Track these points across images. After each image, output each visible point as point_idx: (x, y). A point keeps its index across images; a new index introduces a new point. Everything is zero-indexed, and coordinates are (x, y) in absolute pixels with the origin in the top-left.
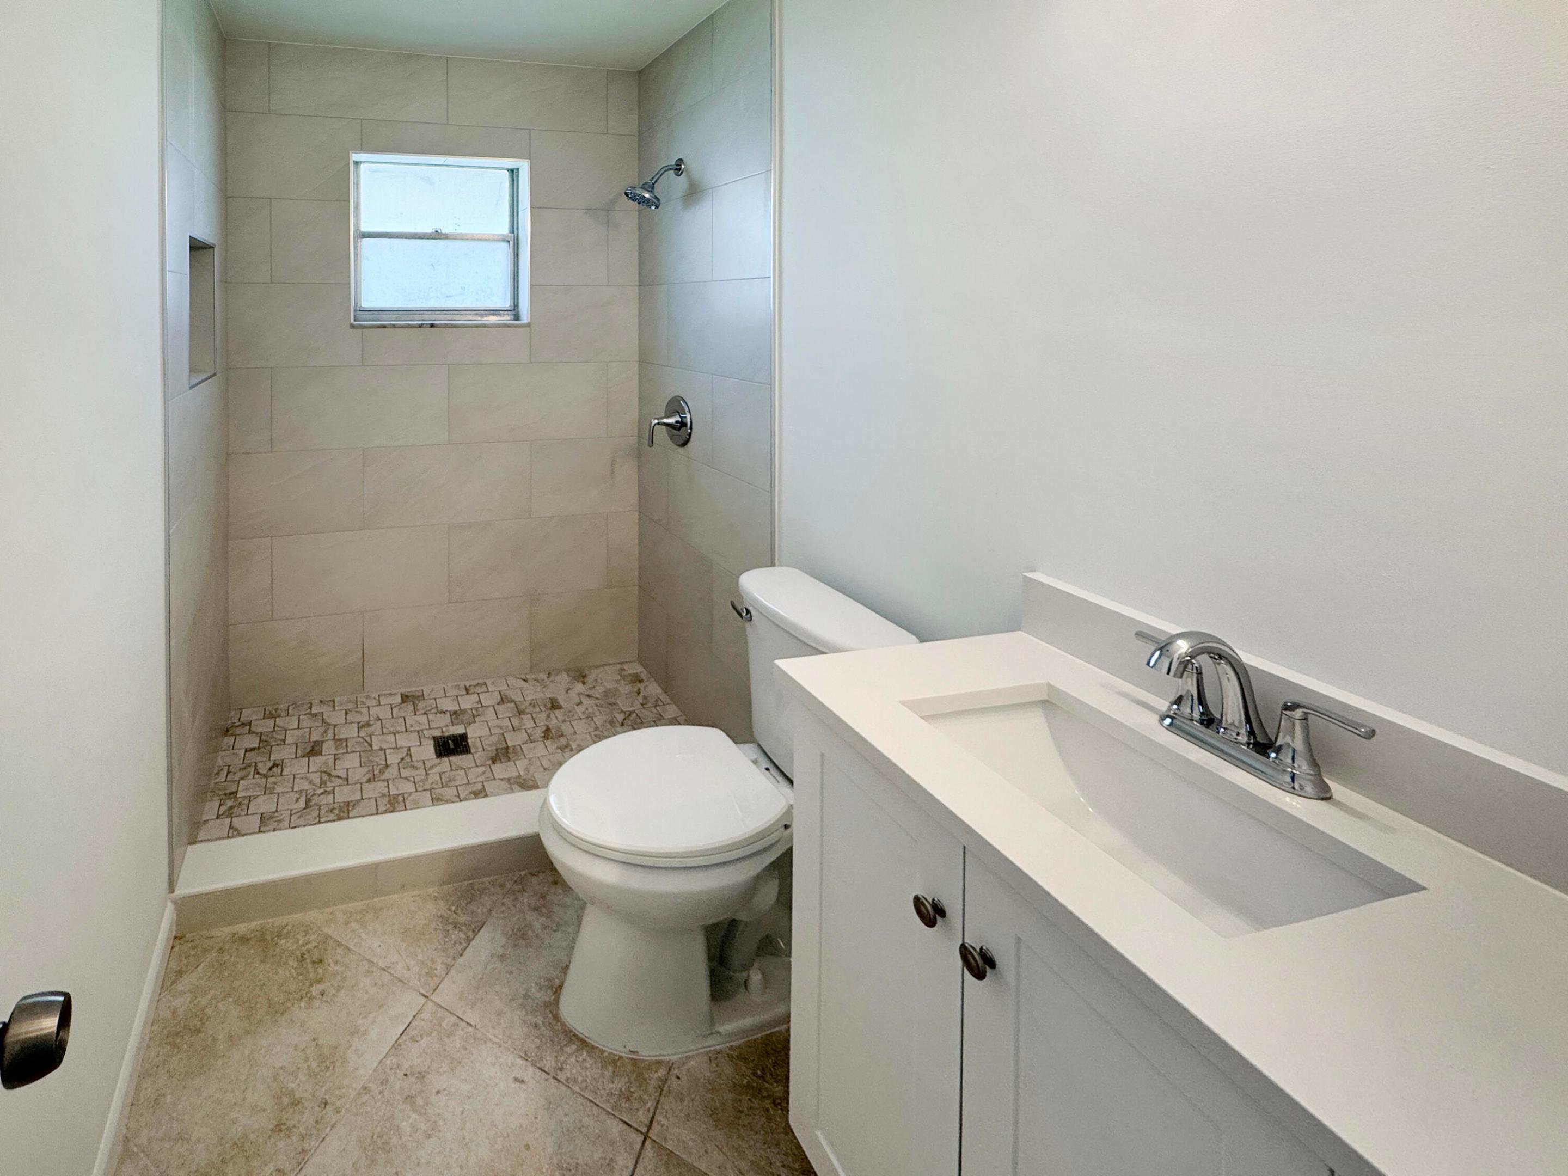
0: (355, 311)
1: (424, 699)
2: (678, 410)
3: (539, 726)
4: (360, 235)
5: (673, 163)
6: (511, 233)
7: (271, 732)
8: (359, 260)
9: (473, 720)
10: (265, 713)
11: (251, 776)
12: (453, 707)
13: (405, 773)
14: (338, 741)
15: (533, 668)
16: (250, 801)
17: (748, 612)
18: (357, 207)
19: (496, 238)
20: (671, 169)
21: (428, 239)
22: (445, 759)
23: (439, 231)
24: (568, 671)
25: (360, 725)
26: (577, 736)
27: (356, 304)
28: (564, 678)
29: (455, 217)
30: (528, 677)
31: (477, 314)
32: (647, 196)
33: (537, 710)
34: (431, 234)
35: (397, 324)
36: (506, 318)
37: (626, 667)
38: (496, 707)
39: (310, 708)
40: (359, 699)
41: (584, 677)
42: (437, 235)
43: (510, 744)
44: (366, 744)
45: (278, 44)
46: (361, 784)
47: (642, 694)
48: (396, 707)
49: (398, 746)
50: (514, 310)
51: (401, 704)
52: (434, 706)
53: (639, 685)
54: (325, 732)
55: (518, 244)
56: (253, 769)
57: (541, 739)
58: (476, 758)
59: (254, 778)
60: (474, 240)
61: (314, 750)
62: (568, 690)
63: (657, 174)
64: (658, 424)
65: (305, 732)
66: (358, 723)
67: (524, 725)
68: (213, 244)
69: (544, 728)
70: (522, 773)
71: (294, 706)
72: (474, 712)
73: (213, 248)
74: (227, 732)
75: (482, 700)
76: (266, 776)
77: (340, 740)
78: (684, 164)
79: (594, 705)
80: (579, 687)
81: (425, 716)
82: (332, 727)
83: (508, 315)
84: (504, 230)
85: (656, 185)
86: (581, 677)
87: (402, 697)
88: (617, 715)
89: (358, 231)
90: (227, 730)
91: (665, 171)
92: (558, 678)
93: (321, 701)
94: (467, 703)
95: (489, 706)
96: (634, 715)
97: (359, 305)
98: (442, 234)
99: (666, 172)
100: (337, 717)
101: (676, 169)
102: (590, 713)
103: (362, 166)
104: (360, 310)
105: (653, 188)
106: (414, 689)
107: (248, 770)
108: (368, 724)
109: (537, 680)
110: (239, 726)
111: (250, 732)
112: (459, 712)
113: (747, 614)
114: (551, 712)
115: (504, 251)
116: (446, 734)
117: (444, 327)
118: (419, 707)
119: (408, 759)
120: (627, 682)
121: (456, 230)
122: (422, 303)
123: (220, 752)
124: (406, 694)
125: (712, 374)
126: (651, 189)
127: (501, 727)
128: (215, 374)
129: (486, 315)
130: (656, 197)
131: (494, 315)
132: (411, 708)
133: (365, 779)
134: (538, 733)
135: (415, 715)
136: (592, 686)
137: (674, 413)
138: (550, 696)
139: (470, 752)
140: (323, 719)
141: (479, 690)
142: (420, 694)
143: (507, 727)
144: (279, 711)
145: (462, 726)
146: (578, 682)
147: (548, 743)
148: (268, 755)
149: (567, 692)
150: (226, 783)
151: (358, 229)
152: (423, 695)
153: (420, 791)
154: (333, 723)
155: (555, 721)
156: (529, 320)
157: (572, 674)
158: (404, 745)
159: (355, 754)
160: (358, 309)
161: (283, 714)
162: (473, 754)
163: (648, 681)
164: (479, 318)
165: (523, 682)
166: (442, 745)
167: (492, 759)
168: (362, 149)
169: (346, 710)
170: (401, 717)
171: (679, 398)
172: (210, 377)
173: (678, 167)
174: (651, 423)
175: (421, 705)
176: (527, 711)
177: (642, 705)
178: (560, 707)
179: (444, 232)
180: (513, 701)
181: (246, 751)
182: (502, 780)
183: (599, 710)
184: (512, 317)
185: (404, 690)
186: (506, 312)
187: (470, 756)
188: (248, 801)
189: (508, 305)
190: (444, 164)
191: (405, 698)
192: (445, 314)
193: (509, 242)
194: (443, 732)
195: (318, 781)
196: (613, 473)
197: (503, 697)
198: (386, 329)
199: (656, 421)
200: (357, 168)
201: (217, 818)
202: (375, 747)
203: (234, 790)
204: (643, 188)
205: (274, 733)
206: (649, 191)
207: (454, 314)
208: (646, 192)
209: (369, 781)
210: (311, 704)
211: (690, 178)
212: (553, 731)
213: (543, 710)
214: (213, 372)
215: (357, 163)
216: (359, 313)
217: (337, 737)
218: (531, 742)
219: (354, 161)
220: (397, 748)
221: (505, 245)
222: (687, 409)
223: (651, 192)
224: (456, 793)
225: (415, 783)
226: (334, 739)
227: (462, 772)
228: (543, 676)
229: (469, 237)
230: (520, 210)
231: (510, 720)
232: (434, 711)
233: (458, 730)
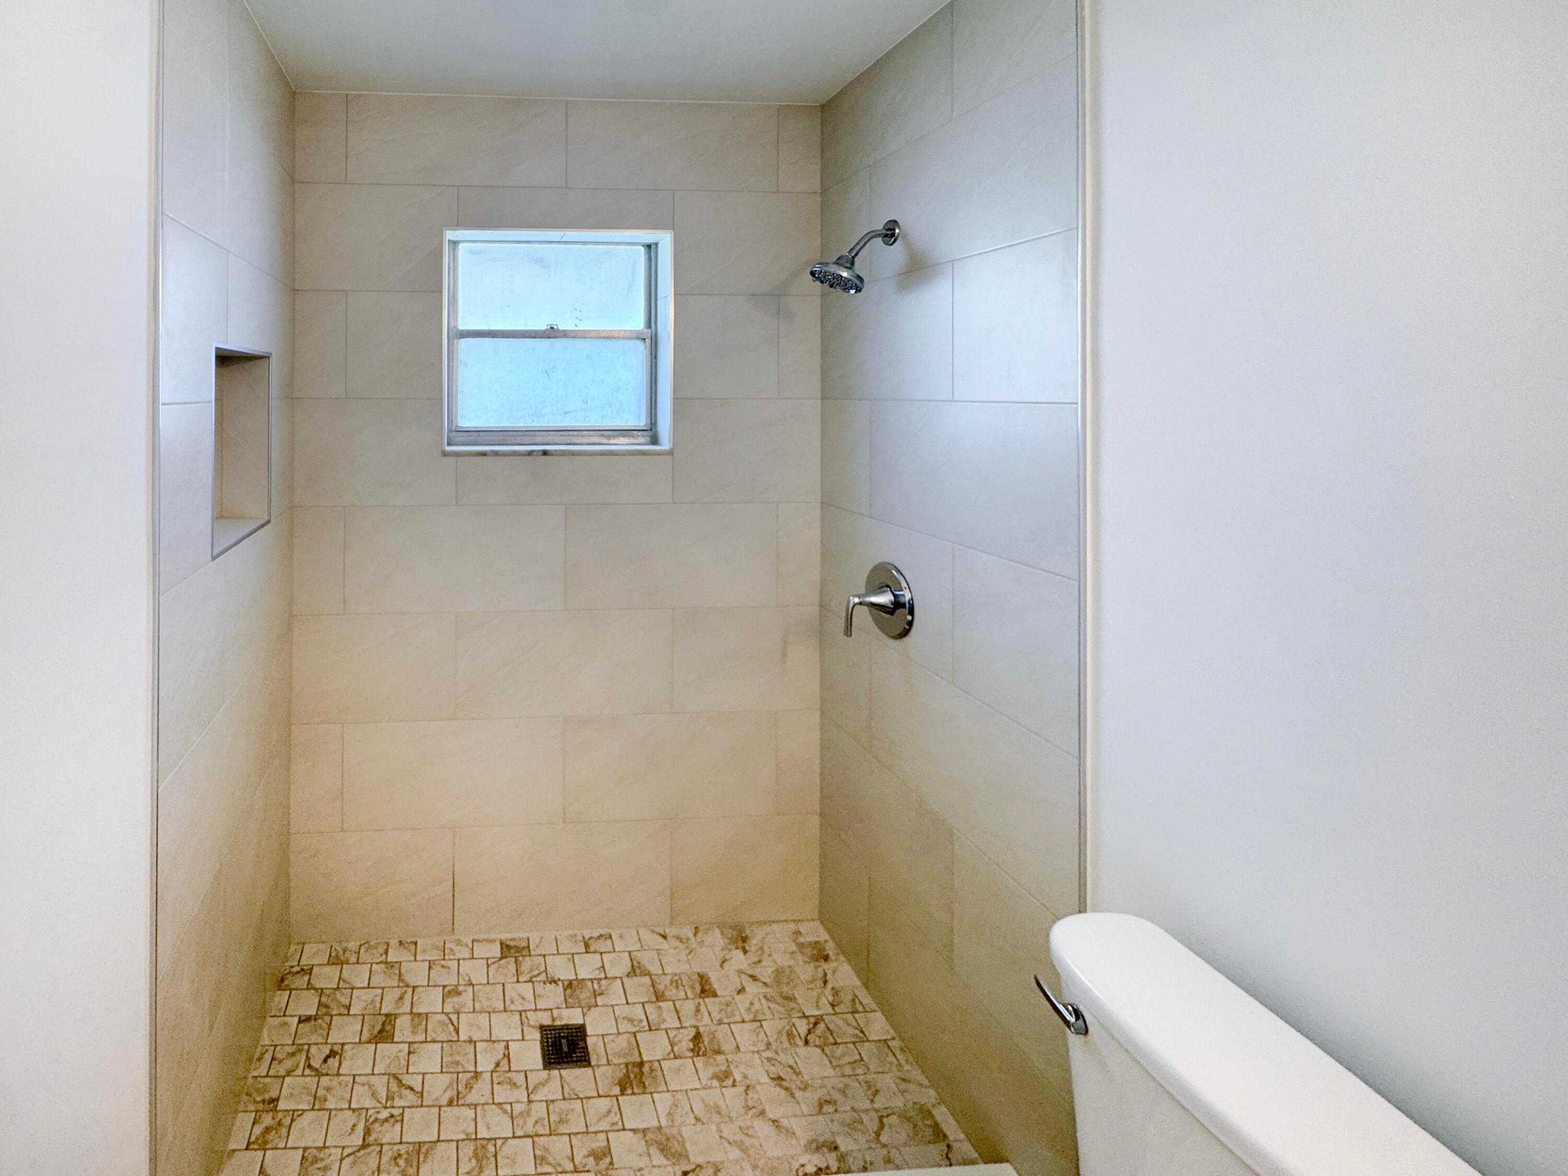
0: (450, 431)
1: (530, 955)
2: (890, 584)
3: (686, 1028)
4: (456, 334)
5: (879, 226)
6: (647, 328)
7: (335, 989)
8: (455, 367)
9: (593, 1000)
10: (330, 955)
11: (299, 1072)
12: (566, 974)
13: (502, 1094)
14: (418, 1018)
15: (673, 919)
16: (292, 1121)
17: (1078, 1014)
18: (453, 301)
19: (628, 335)
20: (879, 235)
21: (541, 338)
22: (555, 1073)
23: (555, 327)
24: (722, 926)
25: (446, 990)
26: (740, 1055)
27: (450, 421)
28: (716, 939)
29: (576, 309)
30: (667, 931)
31: (602, 436)
32: (845, 274)
33: (682, 995)
34: (544, 331)
35: (500, 451)
36: (639, 444)
37: (803, 928)
38: (625, 979)
39: (386, 952)
40: (447, 945)
41: (744, 940)
42: (552, 333)
43: (645, 1059)
44: (452, 1028)
45: (356, 96)
46: (440, 1107)
47: (829, 986)
48: (494, 963)
49: (493, 1039)
50: (651, 430)
51: (500, 959)
52: (543, 968)
53: (825, 966)
54: (401, 998)
55: (656, 343)
56: (304, 1057)
57: (690, 1054)
58: (596, 1075)
59: (303, 1075)
60: (600, 338)
61: (383, 1034)
62: (723, 962)
63: (858, 244)
64: (860, 604)
65: (376, 996)
66: (444, 987)
67: (664, 1021)
68: (267, 353)
69: (692, 1033)
70: (664, 1123)
71: (366, 945)
72: (596, 987)
73: (269, 358)
74: (281, 982)
75: (606, 966)
76: (318, 1074)
77: (419, 1014)
78: (899, 227)
79: (761, 996)
80: (738, 959)
81: (530, 985)
82: (410, 990)
83: (643, 436)
84: (638, 323)
85: (856, 259)
86: (741, 940)
87: (502, 948)
88: (797, 1021)
89: (455, 330)
90: (282, 980)
91: (869, 240)
92: (708, 939)
93: (401, 942)
94: (587, 968)
95: (616, 978)
96: (821, 1026)
97: (454, 424)
98: (558, 330)
99: (872, 241)
100: (416, 973)
101: (886, 235)
102: (757, 1011)
103: (461, 246)
104: (456, 431)
105: (852, 263)
106: (516, 935)
107: (298, 1056)
108: (456, 992)
109: (679, 938)
110: (298, 972)
111: (310, 987)
112: (574, 983)
113: (1077, 1019)
114: (701, 1000)
115: (640, 351)
116: (558, 1023)
117: (560, 455)
118: (523, 968)
119: (504, 1062)
120: (807, 959)
121: (576, 326)
122: (533, 421)
123: (269, 1020)
124: (508, 943)
125: (954, 543)
126: (850, 264)
127: (631, 1020)
128: (269, 522)
129: (614, 437)
130: (859, 277)
131: (624, 436)
132: (512, 968)
133: (444, 1101)
134: (685, 1045)
135: (518, 982)
136: (756, 959)
137: (882, 587)
138: (698, 970)
139: (589, 1065)
140: (400, 975)
141: (605, 946)
142: (524, 944)
143: (641, 1021)
144: (348, 954)
145: (578, 1011)
146: (737, 948)
147: (700, 1062)
148: (325, 1033)
149: (722, 966)
150: (267, 1080)
151: (456, 327)
152: (528, 947)
153: (519, 1137)
154: (412, 984)
155: (706, 1020)
156: (672, 446)
157: (730, 932)
158: (502, 1037)
159: (435, 1045)
160: (454, 429)
161: (353, 959)
162: (592, 1067)
163: (836, 960)
164: (605, 441)
165: (660, 939)
166: (552, 1046)
167: (620, 1084)
168: (459, 224)
169: (430, 961)
170: (499, 983)
171: (890, 567)
172: (263, 526)
173: (889, 232)
174: (849, 602)
175: (526, 964)
176: (667, 994)
177: (833, 1006)
178: (715, 995)
179: (561, 328)
180: (649, 974)
181: (300, 1022)
182: (634, 1131)
183: (769, 1008)
184: (649, 439)
185: (505, 936)
186: (640, 433)
187: (588, 1071)
188: (290, 1121)
189: (644, 424)
190: (562, 240)
191: (506, 949)
192: (562, 436)
193: (644, 339)
194: (554, 1020)
195: (383, 1094)
196: (784, 655)
197: (635, 963)
198: (485, 458)
199: (857, 600)
200: (454, 249)
201: (247, 1149)
202: (463, 1037)
203: (274, 1095)
204: (838, 262)
205: (337, 993)
206: (847, 268)
207: (573, 436)
208: (844, 269)
209: (450, 1103)
210: (388, 944)
211: (909, 246)
212: (706, 1040)
213: (690, 995)
214: (266, 518)
215: (454, 243)
216: (454, 434)
217: (415, 1010)
218: (676, 1058)
219: (449, 241)
220: (491, 1040)
221: (640, 344)
222: (904, 584)
223: (850, 268)
224: (570, 1154)
225: (512, 1117)
226: (411, 1013)
227: (577, 1105)
228: (688, 932)
229: (592, 334)
230: (659, 298)
231: (644, 1006)
232: (543, 977)
233: (572, 1017)
